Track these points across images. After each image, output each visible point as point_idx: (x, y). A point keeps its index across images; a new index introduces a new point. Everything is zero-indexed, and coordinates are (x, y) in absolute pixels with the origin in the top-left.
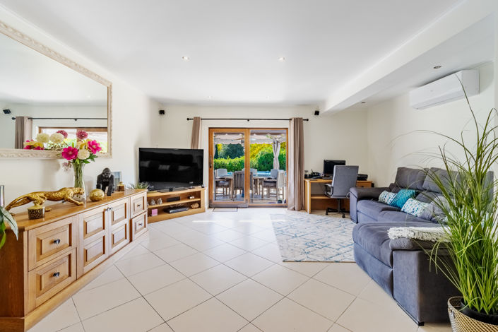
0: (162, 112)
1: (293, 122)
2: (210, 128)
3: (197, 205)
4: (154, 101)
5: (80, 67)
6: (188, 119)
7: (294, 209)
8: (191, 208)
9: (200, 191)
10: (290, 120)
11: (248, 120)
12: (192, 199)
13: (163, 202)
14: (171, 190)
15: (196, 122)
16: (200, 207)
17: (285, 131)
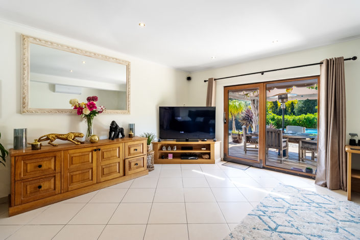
0: (189, 79)
1: (324, 66)
2: (225, 87)
3: (207, 156)
4: (179, 70)
5: (99, 55)
6: (205, 81)
7: (325, 185)
8: (202, 158)
9: (210, 145)
10: (321, 63)
11: (262, 73)
12: (204, 150)
13: (177, 149)
14: (187, 141)
15: (210, 82)
16: (210, 158)
17: (316, 80)
